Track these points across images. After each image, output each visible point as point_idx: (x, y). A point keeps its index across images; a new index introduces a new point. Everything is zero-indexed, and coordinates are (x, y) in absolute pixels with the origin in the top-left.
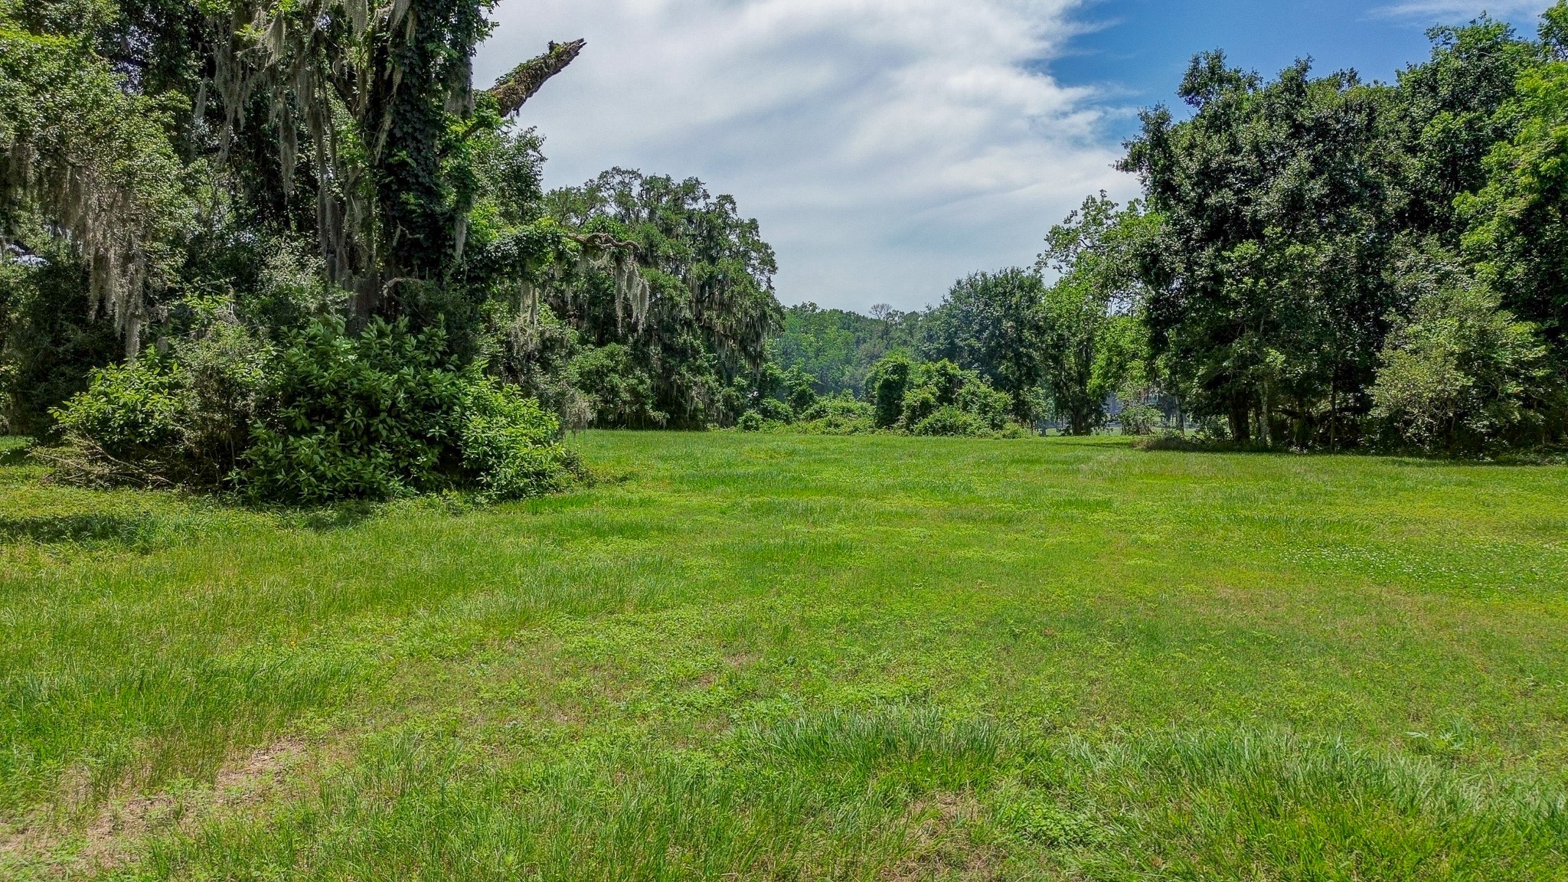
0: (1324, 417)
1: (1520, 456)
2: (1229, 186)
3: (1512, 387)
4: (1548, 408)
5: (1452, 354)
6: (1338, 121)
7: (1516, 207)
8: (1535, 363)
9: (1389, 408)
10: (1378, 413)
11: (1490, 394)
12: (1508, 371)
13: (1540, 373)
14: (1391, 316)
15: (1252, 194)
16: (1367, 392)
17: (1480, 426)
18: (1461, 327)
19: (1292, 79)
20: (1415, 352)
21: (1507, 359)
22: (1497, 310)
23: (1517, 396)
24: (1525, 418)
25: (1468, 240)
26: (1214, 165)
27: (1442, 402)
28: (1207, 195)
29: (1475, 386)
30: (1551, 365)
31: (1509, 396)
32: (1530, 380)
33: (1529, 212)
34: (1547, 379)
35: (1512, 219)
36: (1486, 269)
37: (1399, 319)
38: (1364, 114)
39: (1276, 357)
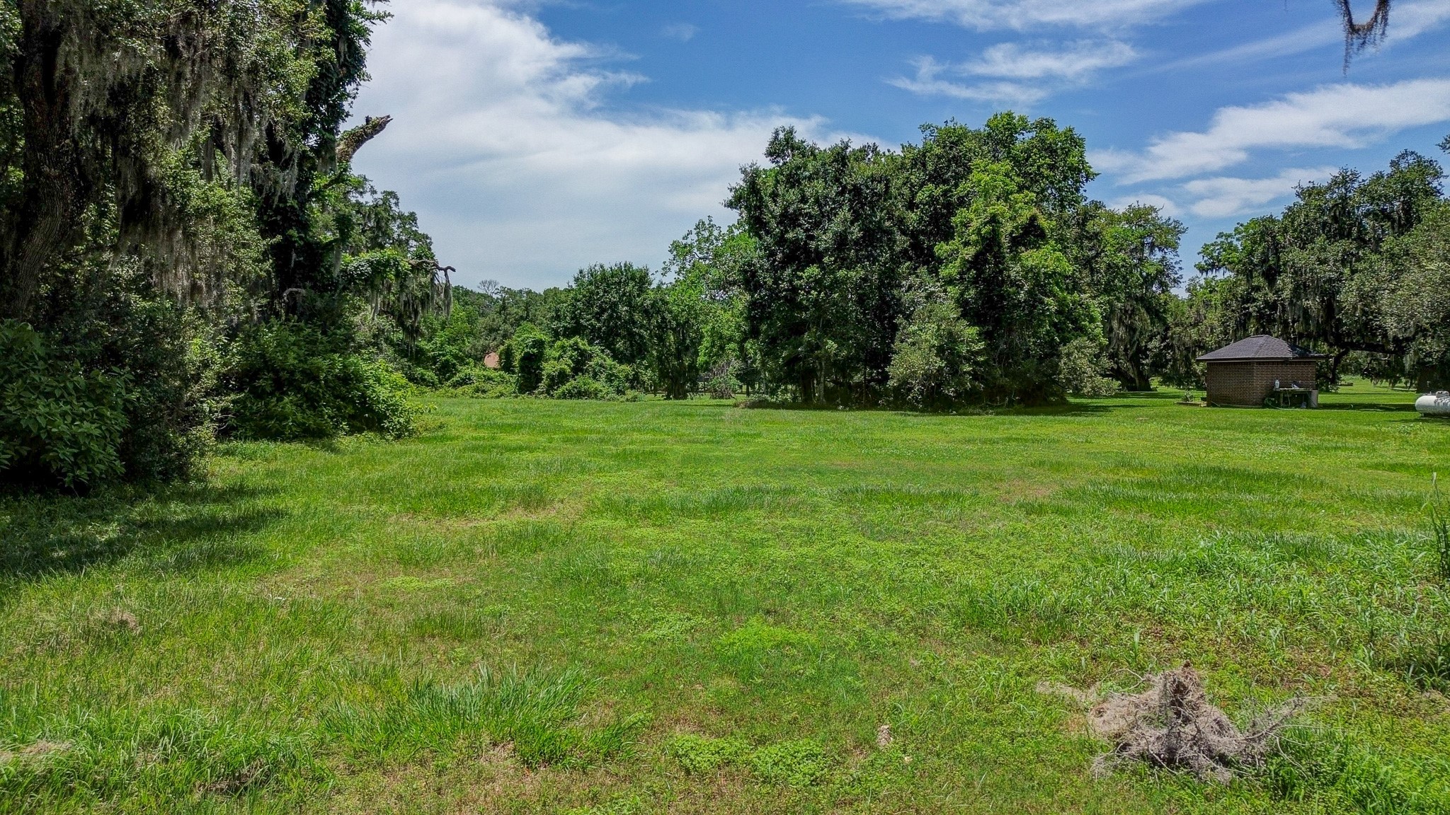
0: (859, 385)
1: (970, 410)
2: (800, 225)
3: (967, 368)
4: (986, 380)
5: (934, 346)
6: (868, 188)
7: (969, 253)
8: (978, 353)
9: (899, 380)
10: (892, 383)
11: (955, 372)
12: (965, 358)
13: (981, 359)
14: (899, 320)
15: (815, 233)
16: (886, 369)
17: (950, 392)
18: (939, 329)
19: (838, 154)
20: (913, 344)
21: (963, 349)
22: (958, 319)
23: (968, 373)
24: (974, 387)
25: (944, 272)
26: (791, 210)
27: (928, 376)
28: (787, 232)
29: (946, 366)
30: (988, 354)
31: (965, 373)
32: (976, 363)
33: (976, 256)
34: (986, 362)
35: (967, 261)
36: (953, 291)
37: (904, 322)
38: (883, 185)
39: (831, 345)
